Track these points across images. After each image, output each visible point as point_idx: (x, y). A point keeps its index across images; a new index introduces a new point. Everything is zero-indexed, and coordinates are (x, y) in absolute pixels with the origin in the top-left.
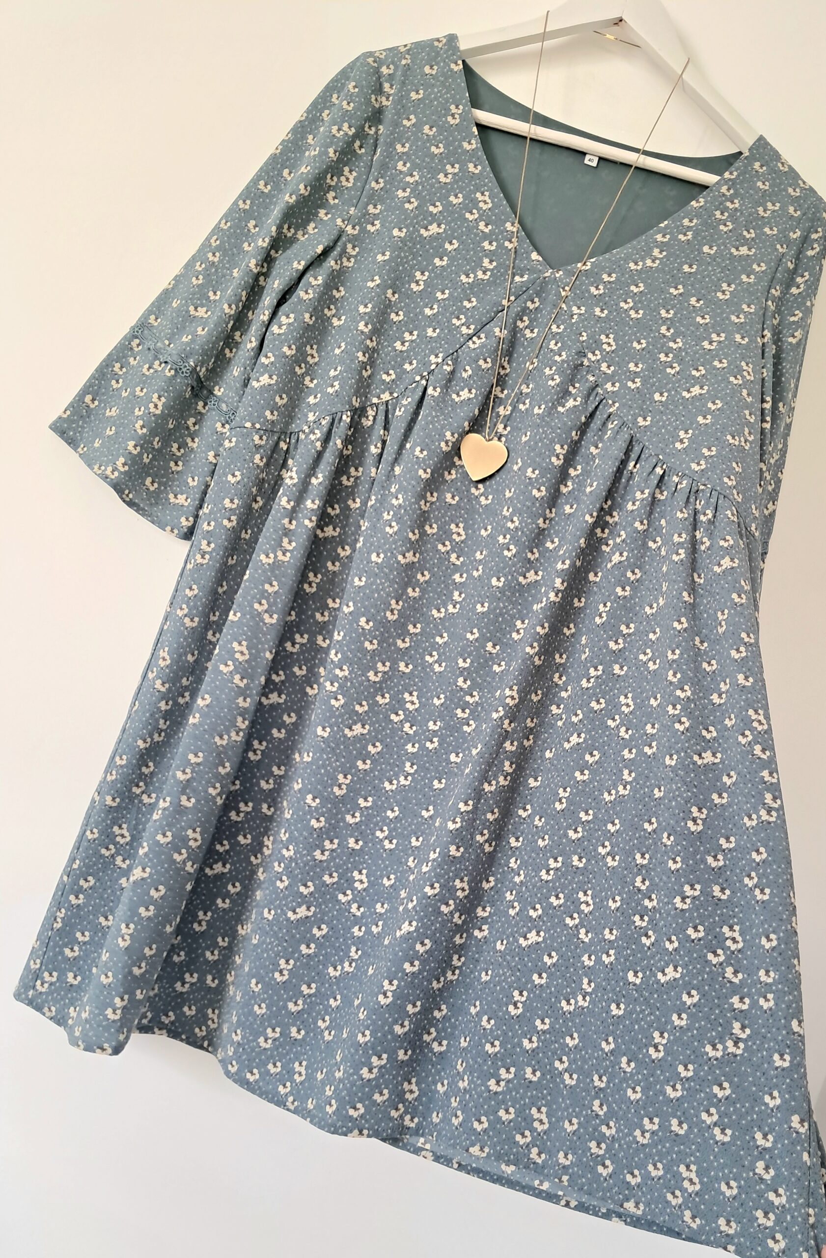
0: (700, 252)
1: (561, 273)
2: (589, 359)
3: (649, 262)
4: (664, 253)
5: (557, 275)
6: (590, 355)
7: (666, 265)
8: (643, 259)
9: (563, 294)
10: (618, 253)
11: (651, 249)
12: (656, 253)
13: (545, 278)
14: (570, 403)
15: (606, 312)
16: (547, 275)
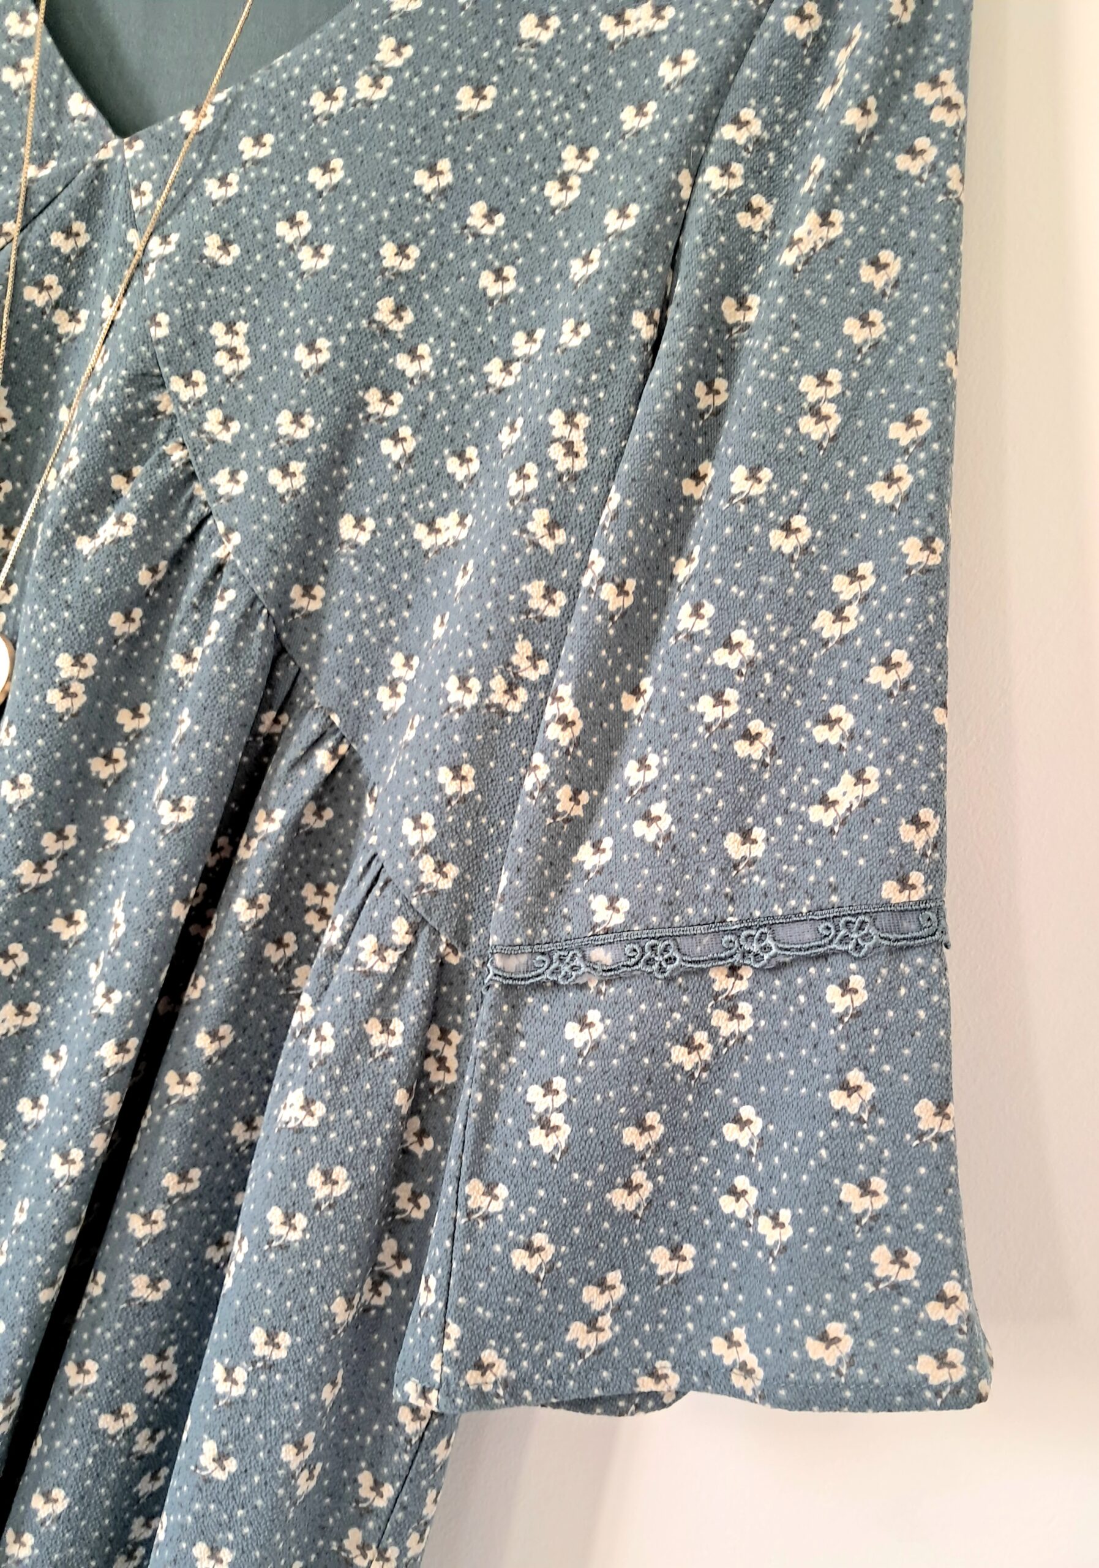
0: (512, 38)
1: (139, 145)
2: (175, 396)
3: (363, 87)
4: (408, 51)
5: (129, 154)
6: (176, 384)
7: (411, 93)
8: (349, 77)
9: (136, 203)
10: (285, 67)
11: (373, 42)
12: (386, 52)
13: (99, 165)
14: (109, 530)
15: (235, 250)
16: (103, 155)
